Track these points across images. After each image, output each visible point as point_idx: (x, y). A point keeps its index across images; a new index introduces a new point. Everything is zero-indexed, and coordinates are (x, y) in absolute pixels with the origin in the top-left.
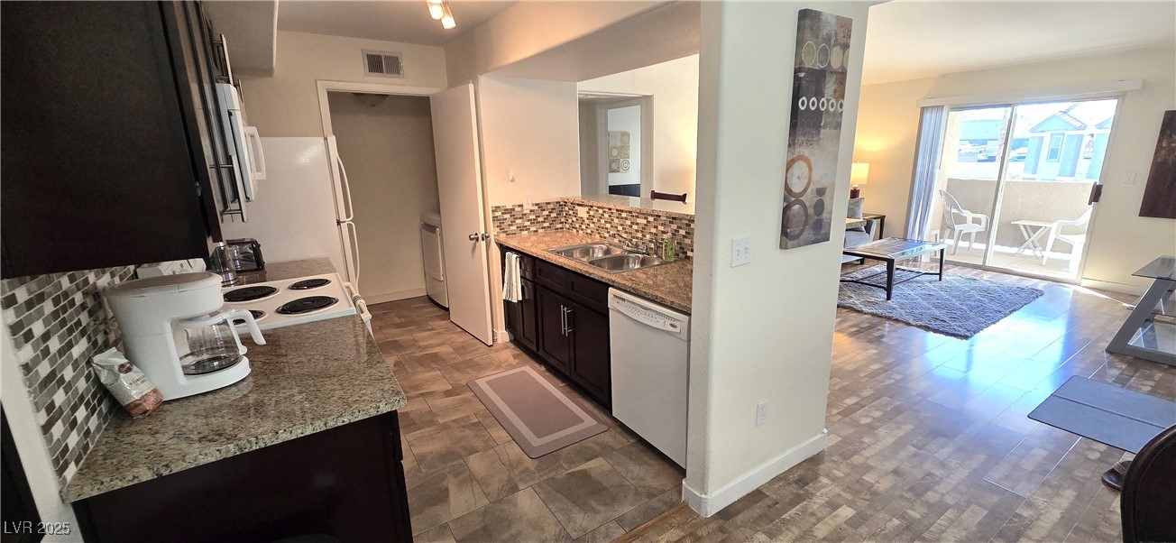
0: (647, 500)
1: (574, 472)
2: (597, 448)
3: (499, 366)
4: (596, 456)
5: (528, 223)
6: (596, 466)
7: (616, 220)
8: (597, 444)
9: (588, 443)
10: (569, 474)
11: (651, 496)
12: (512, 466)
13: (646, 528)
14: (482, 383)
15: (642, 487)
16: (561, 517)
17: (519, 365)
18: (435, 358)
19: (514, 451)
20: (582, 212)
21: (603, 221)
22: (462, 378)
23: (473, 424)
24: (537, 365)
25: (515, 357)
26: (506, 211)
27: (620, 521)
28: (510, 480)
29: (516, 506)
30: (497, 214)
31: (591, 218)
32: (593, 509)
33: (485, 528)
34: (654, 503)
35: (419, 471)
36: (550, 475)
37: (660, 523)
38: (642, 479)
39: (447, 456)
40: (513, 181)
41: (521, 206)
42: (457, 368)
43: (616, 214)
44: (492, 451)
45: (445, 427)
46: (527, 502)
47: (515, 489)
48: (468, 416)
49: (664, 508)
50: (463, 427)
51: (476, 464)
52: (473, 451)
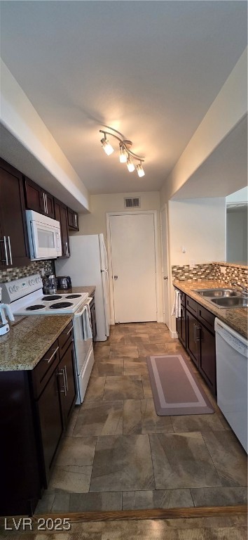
0: (221, 485)
1: (178, 436)
2: (200, 424)
3: (166, 351)
4: (197, 430)
5: (191, 275)
6: (194, 437)
7: (241, 275)
8: (201, 421)
9: (196, 418)
10: (174, 436)
11: (226, 484)
12: (145, 415)
13: (210, 512)
14: (153, 359)
15: (222, 472)
16: (156, 467)
17: (177, 353)
18: (139, 339)
19: (151, 405)
20: (223, 270)
21: (234, 276)
22: (145, 353)
23: (138, 381)
24: (186, 356)
25: (177, 348)
26: (179, 269)
27: (193, 492)
28: (140, 425)
29: (134, 443)
30: (175, 269)
31: (228, 273)
32: (178, 472)
33: (112, 451)
34: (226, 491)
35: (102, 399)
36: (163, 432)
37: (224, 514)
38: (224, 465)
39: (118, 396)
40: (184, 252)
41: (188, 266)
42: (147, 347)
43: (241, 271)
44: (139, 401)
45: (125, 378)
46: (142, 444)
47: (139, 432)
48: (137, 376)
49: (233, 501)
50: (133, 381)
51: (128, 406)
52: (130, 397)
